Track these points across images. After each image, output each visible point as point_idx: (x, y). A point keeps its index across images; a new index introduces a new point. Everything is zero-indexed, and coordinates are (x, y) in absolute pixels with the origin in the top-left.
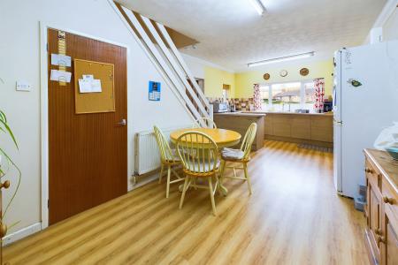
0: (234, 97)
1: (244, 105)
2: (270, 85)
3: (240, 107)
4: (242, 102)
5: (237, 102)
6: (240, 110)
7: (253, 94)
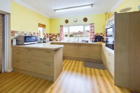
0: (49, 33)
1: (54, 37)
2: (68, 26)
3: (52, 39)
4: (54, 36)
5: (51, 36)
6: (52, 40)
7: (60, 31)
